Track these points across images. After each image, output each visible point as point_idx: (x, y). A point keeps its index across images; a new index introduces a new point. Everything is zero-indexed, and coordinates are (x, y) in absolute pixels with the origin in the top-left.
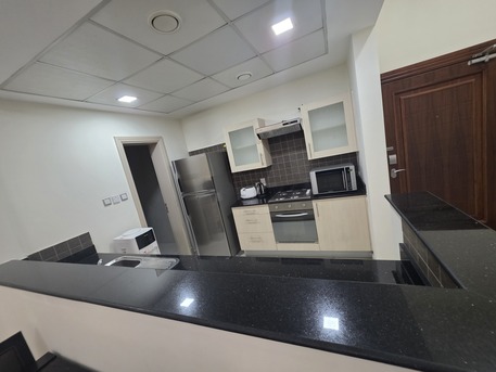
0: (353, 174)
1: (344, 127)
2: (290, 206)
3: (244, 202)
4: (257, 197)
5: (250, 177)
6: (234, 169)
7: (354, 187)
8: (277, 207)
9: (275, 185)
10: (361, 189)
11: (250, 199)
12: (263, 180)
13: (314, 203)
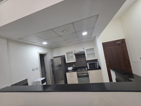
0: (97, 64)
1: (94, 53)
2: (82, 72)
3: (69, 71)
4: (72, 70)
5: (70, 64)
6: (67, 62)
7: (98, 68)
8: (79, 72)
9: (77, 67)
10: (100, 68)
11: (71, 70)
12: (74, 65)
13: (89, 71)
